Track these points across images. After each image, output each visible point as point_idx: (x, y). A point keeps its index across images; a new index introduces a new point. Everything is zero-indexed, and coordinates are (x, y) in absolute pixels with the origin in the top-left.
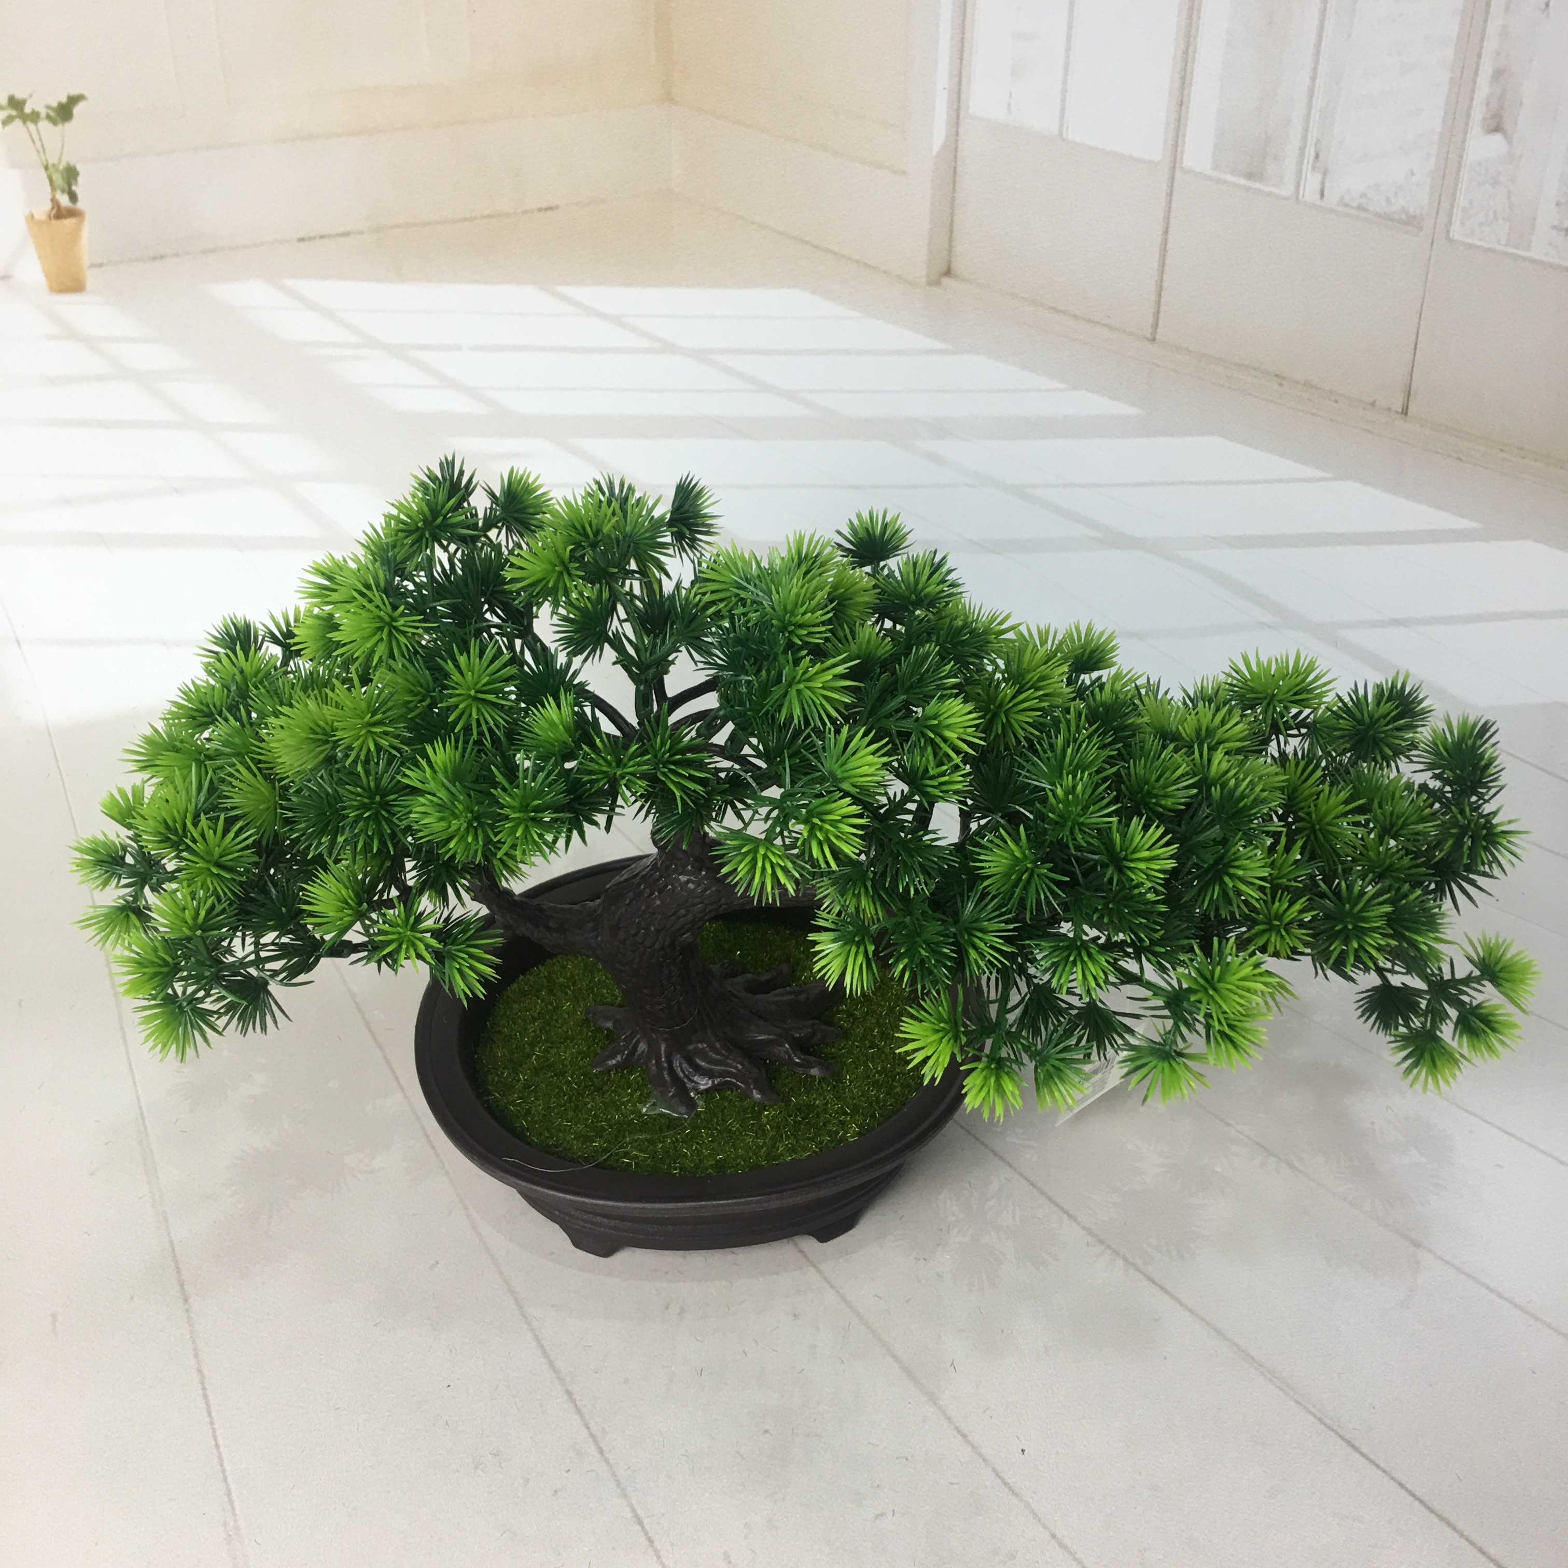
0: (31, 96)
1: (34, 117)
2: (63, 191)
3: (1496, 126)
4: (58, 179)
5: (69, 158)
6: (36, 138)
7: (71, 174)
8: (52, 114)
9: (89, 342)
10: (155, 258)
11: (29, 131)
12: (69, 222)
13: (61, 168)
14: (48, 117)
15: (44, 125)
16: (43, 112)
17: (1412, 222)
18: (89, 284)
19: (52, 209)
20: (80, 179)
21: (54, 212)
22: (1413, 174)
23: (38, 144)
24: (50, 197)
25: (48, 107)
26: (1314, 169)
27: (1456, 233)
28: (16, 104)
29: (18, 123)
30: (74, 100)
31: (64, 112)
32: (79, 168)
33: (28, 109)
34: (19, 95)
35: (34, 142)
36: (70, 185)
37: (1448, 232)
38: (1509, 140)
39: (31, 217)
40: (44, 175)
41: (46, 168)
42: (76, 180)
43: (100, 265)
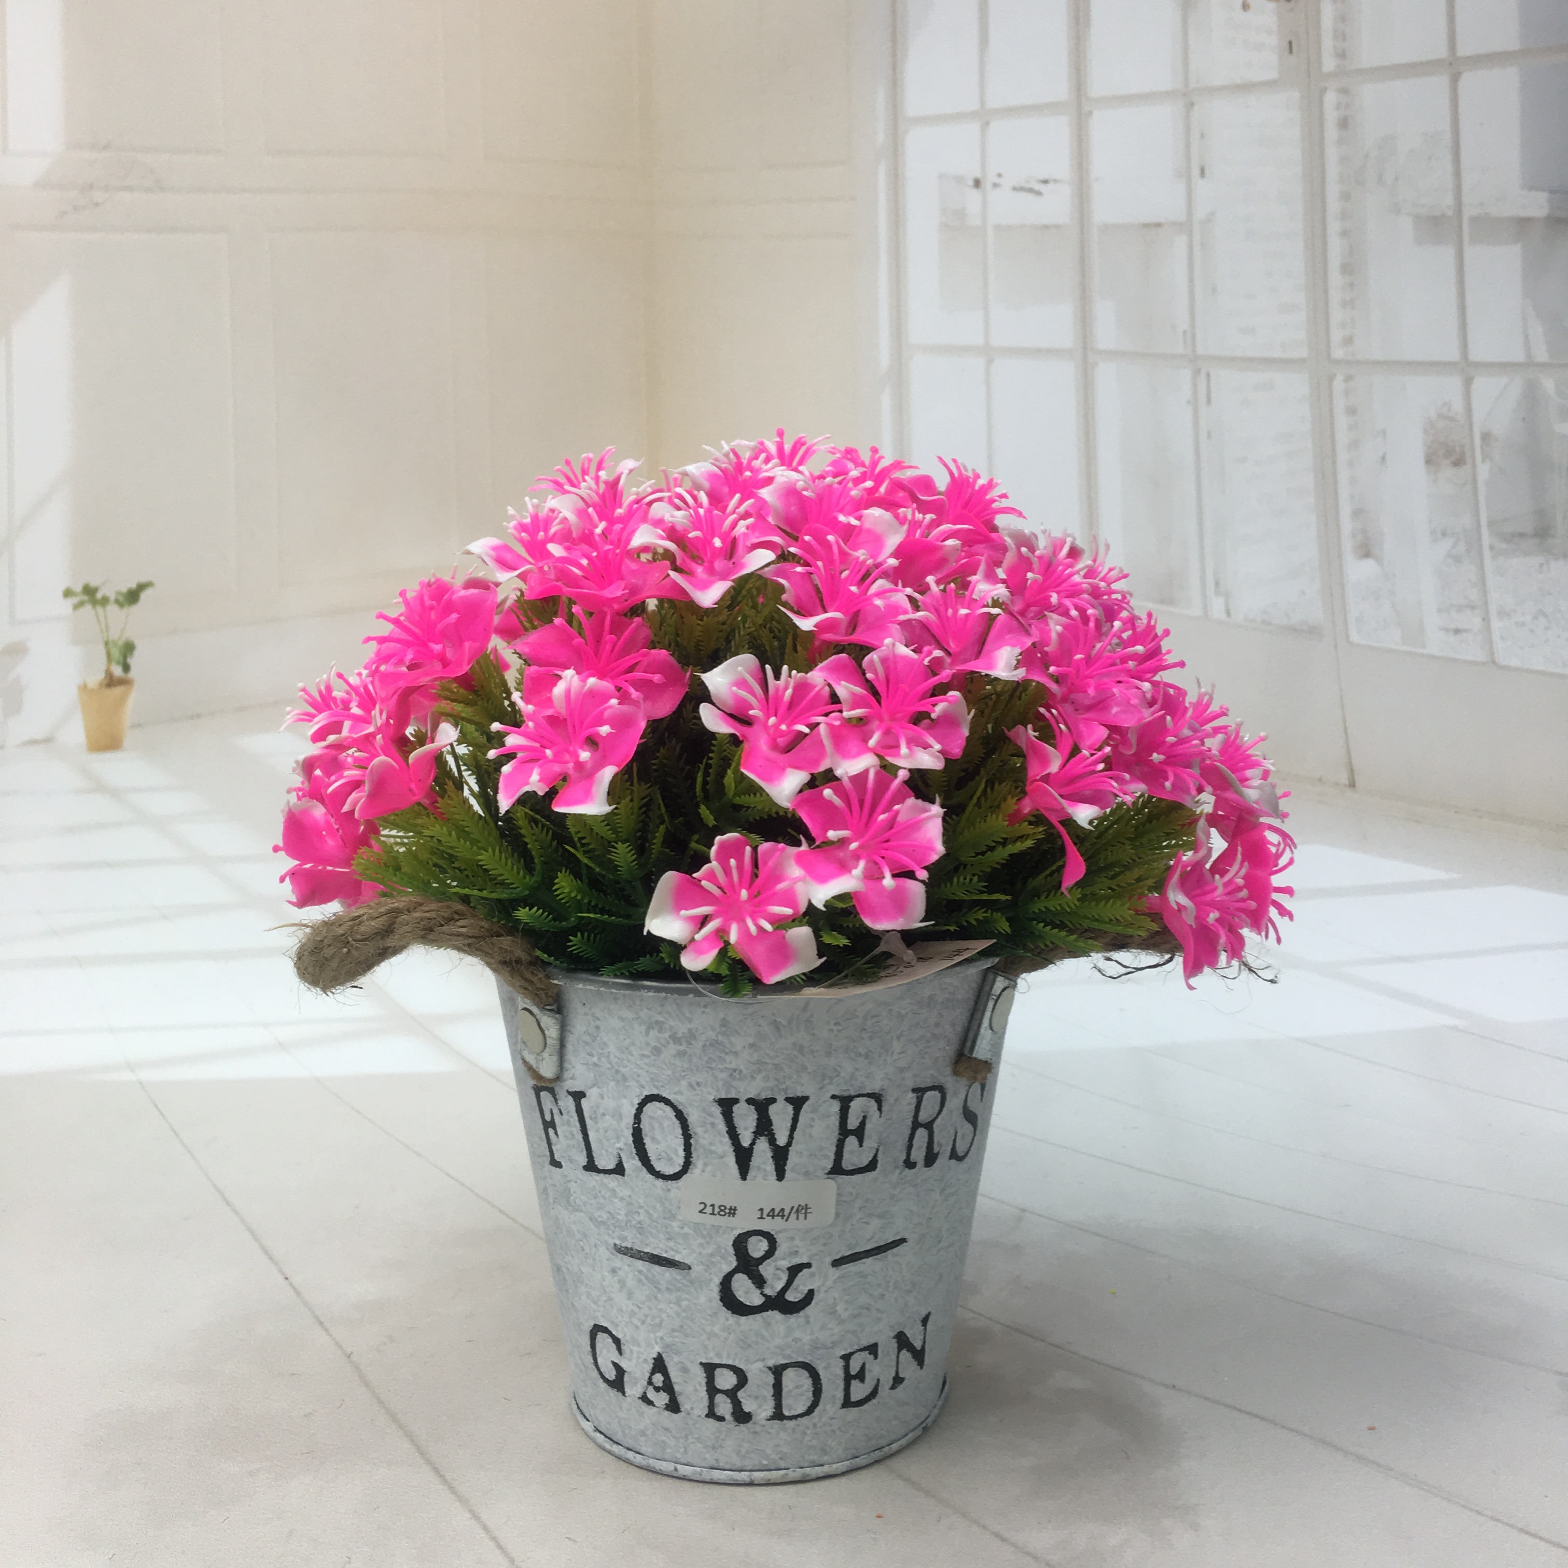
0: (104, 583)
1: (105, 601)
2: (118, 663)
3: (1366, 551)
4: (116, 653)
5: (129, 635)
6: (102, 619)
7: (129, 648)
8: (121, 599)
9: (115, 794)
10: (192, 717)
11: (97, 616)
12: (118, 691)
13: (121, 643)
14: (117, 602)
15: (112, 609)
16: (112, 597)
17: (1313, 631)
18: (127, 741)
19: (105, 677)
20: (136, 653)
21: (106, 681)
22: (1303, 593)
23: (103, 624)
24: (104, 668)
25: (119, 593)
26: (1217, 593)
27: (1355, 637)
28: (90, 591)
29: (88, 608)
30: (142, 587)
31: (133, 596)
32: (137, 643)
33: (99, 595)
34: (93, 583)
35: (99, 622)
36: (125, 657)
37: (1347, 636)
38: (1379, 561)
39: (84, 688)
40: (101, 652)
41: (106, 644)
42: (132, 654)
43: (140, 725)
